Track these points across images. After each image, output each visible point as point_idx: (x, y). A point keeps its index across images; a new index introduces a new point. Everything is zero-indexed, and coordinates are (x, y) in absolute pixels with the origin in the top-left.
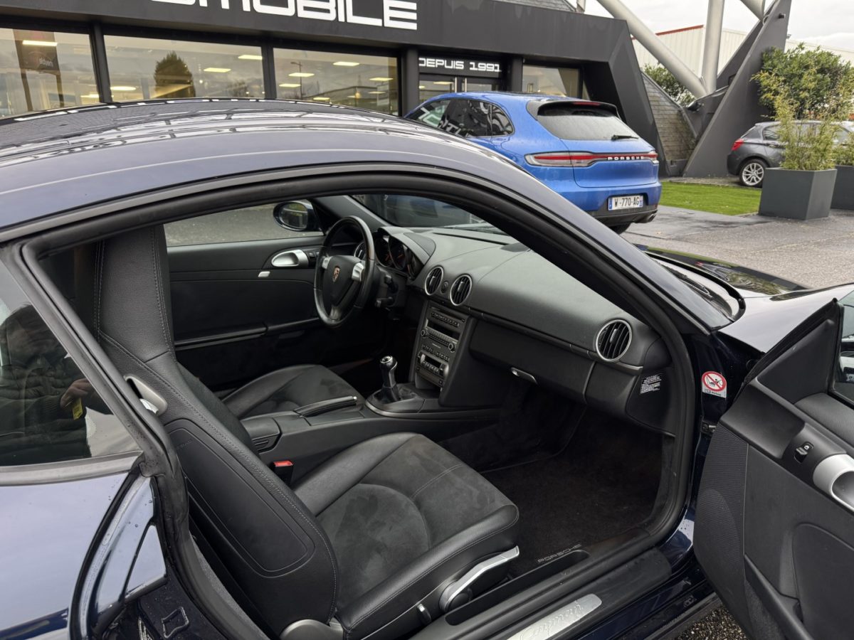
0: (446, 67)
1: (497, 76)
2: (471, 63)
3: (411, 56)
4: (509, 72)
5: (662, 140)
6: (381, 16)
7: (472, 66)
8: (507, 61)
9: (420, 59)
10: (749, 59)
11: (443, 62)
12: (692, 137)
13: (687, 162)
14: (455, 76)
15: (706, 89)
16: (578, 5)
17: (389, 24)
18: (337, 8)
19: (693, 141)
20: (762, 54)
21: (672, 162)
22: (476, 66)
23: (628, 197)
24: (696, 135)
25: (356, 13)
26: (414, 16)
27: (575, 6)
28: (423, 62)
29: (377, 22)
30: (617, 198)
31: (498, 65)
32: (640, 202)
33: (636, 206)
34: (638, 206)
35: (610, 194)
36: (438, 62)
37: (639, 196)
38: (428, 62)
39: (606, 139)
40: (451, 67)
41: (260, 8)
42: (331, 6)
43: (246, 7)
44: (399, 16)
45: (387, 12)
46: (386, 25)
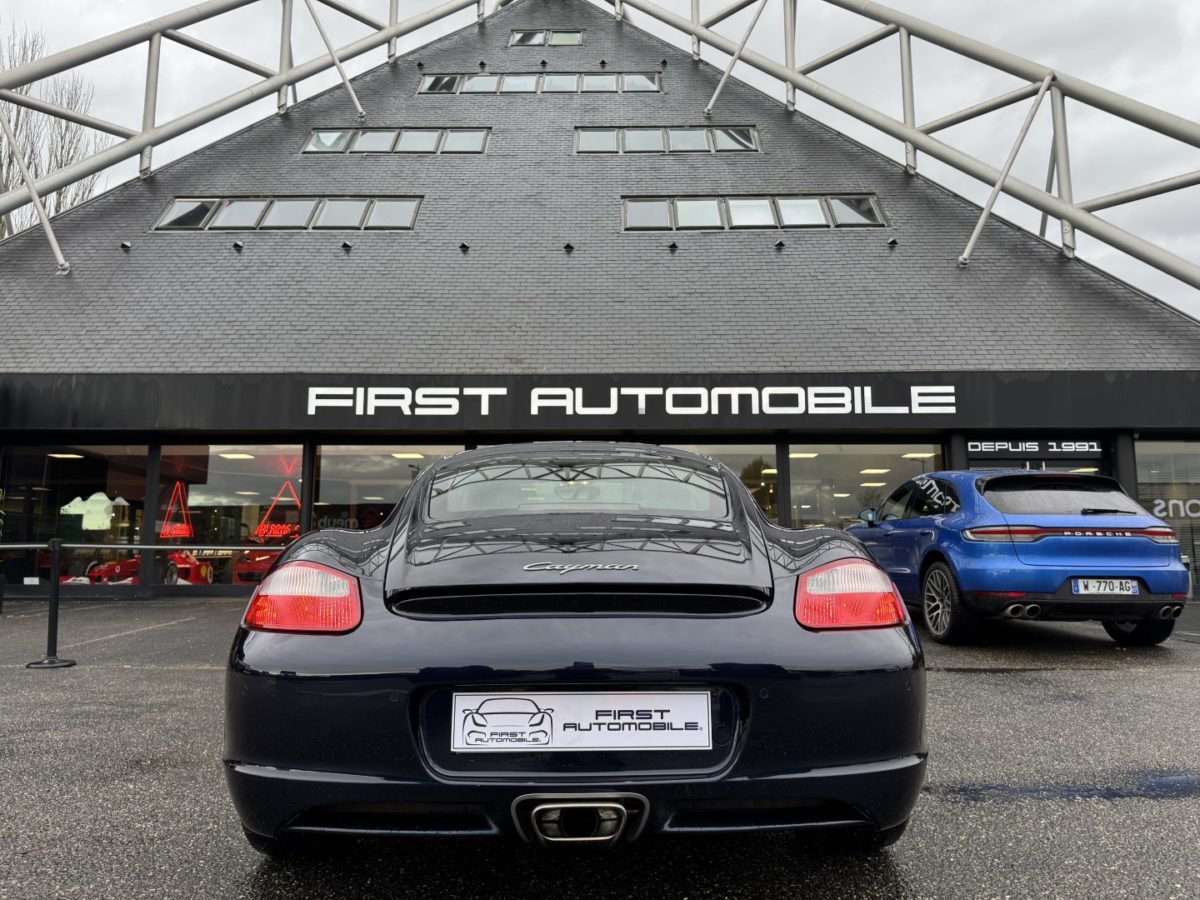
0: (1011, 449)
1: (1099, 457)
2: (1050, 444)
3: (956, 443)
4: (1112, 450)
6: (908, 403)
7: (1052, 447)
8: (1108, 437)
9: (971, 444)
11: (1007, 445)
14: (1026, 460)
17: (916, 410)
18: (853, 402)
22: (1059, 446)
23: (1108, 581)
25: (876, 404)
26: (952, 399)
28: (975, 447)
29: (904, 410)
30: (1085, 581)
31: (1095, 444)
32: (1131, 588)
33: (1125, 592)
34: (1130, 593)
35: (1070, 574)
36: (999, 446)
37: (1129, 581)
38: (985, 447)
39: (1070, 513)
40: (1020, 450)
41: (768, 410)
42: (846, 400)
43: (755, 410)
44: (931, 401)
45: (915, 399)
46: (914, 412)
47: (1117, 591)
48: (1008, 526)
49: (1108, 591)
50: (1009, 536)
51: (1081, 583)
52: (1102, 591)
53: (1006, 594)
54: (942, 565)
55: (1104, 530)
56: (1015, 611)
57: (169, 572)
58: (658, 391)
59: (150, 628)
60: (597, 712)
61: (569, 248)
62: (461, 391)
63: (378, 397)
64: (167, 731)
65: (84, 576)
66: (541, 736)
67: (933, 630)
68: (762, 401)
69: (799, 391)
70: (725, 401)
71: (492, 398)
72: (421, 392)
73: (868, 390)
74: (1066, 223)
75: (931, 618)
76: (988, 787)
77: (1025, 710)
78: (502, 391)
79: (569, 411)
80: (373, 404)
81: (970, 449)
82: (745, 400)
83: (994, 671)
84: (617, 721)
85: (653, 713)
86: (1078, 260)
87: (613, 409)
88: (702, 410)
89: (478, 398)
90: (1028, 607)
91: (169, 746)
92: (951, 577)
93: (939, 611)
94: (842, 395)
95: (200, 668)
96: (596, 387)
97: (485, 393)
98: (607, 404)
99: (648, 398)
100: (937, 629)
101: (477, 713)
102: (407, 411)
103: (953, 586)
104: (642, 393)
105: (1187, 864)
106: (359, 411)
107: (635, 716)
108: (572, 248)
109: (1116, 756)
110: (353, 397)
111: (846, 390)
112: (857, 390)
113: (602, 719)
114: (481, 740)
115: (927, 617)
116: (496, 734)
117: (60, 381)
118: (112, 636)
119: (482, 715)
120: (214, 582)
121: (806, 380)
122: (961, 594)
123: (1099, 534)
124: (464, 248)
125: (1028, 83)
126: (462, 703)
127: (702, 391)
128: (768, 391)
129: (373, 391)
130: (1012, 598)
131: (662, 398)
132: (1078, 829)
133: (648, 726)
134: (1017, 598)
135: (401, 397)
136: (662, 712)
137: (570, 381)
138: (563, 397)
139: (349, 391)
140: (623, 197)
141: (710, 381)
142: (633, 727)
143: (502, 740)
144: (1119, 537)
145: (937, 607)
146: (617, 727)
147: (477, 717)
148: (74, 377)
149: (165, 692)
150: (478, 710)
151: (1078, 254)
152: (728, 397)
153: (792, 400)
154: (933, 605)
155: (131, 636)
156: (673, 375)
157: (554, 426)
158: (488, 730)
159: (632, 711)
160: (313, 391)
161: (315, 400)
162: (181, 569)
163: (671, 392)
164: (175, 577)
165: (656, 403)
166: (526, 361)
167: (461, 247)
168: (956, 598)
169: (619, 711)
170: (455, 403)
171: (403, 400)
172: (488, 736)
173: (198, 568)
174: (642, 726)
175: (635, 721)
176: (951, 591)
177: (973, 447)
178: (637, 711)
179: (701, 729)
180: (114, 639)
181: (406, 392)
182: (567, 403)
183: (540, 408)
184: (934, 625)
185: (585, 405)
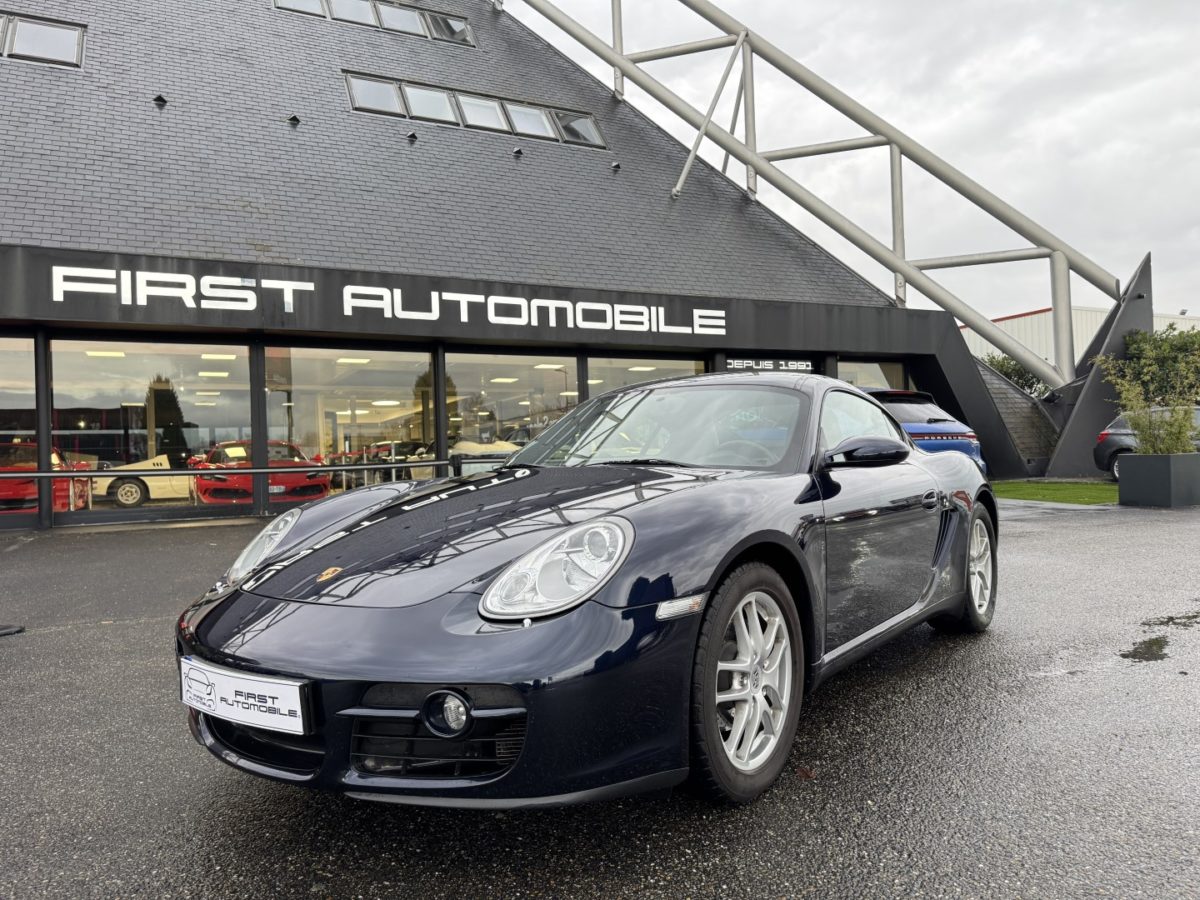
0: (754, 367)
2: (781, 362)
5: (1014, 436)
6: (690, 324)
8: (820, 359)
9: (729, 361)
10: (1109, 343)
11: (751, 363)
12: (1054, 431)
13: (1049, 460)
15: (1064, 378)
16: (897, 297)
17: (698, 331)
18: (650, 320)
19: (1056, 437)
20: (1124, 337)
21: (1029, 461)
22: (787, 365)
24: (1058, 430)
25: (668, 323)
26: (722, 323)
27: (894, 297)
28: (730, 364)
29: (688, 330)
31: (810, 364)
36: (746, 363)
38: (736, 364)
40: (760, 367)
41: (583, 324)
42: (644, 319)
43: (570, 324)
44: (708, 324)
45: (697, 321)
46: (696, 332)
58: (480, 299)
61: (295, 121)
63: (150, 283)
68: (576, 315)
69: (607, 308)
70: (543, 312)
71: (296, 293)
72: (207, 280)
73: (662, 310)
74: (751, 168)
78: (310, 286)
79: (388, 314)
80: (144, 292)
82: (561, 313)
86: (758, 203)
87: (434, 315)
88: (522, 321)
89: (280, 292)
94: (641, 314)
96: (415, 290)
97: (288, 288)
98: (429, 309)
99: (471, 305)
102: (190, 303)
104: (464, 299)
106: (126, 299)
108: (298, 121)
110: (117, 281)
111: (644, 309)
112: (653, 309)
124: (160, 101)
125: (723, 34)
127: (521, 302)
128: (581, 306)
129: (143, 277)
131: (484, 306)
135: (182, 285)
138: (380, 298)
139: (111, 274)
140: (344, 71)
151: (758, 197)
152: (546, 309)
156: (493, 283)
157: (371, 330)
160: (59, 272)
161: (62, 282)
163: (493, 300)
165: (478, 310)
166: (274, 249)
167: (155, 100)
170: (252, 297)
171: (185, 289)
181: (188, 279)
182: (385, 305)
183: (355, 309)
185: (405, 308)
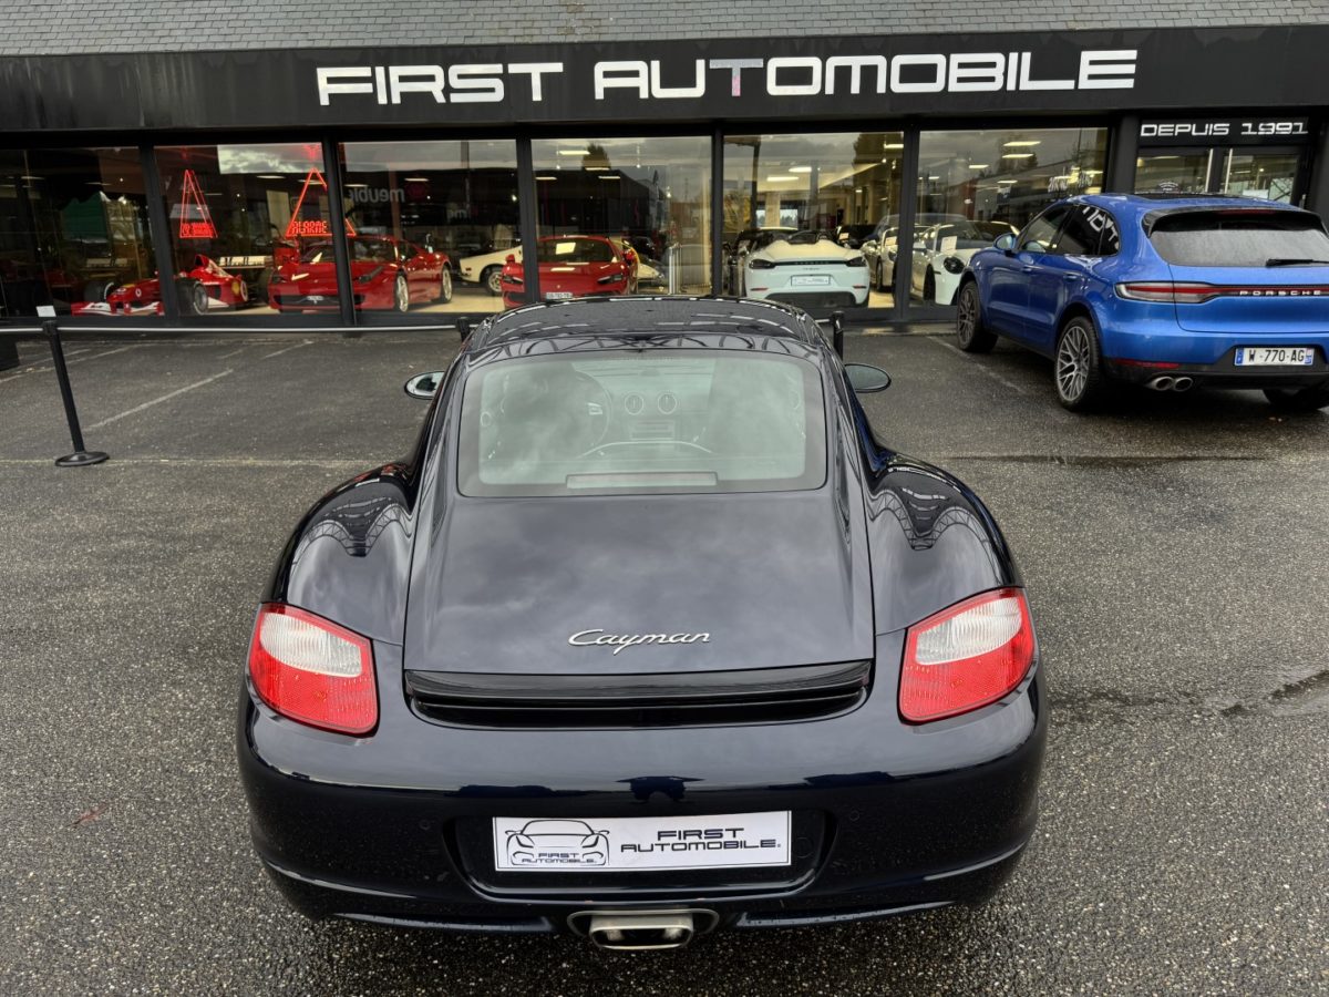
0: (1194, 133)
3: (1126, 127)
4: (1321, 133)
6: (1075, 75)
7: (1246, 129)
9: (1146, 126)
11: (1191, 128)
14: (1210, 147)
17: (1085, 84)
18: (1006, 74)
22: (1255, 128)
23: (1280, 349)
28: (1150, 130)
29: (1068, 85)
30: (1253, 350)
31: (1301, 124)
32: (1306, 357)
33: (1297, 363)
34: (1303, 363)
35: (1236, 343)
36: (1179, 128)
37: (1304, 349)
38: (1162, 130)
39: (1252, 265)
40: (1205, 133)
41: (898, 87)
42: (997, 72)
43: (881, 89)
44: (1107, 72)
45: (1085, 69)
46: (1080, 87)
47: (1288, 362)
48: (1173, 282)
49: (1277, 362)
50: (1172, 295)
51: (1247, 352)
52: (1269, 362)
53: (1154, 365)
54: (1085, 321)
55: (1288, 288)
56: (1161, 384)
57: (197, 294)
58: (757, 63)
59: (184, 390)
60: (659, 833)
62: (505, 69)
63: (403, 79)
64: (214, 586)
65: (103, 301)
66: (596, 857)
67: (1062, 393)
68: (890, 76)
69: (938, 59)
71: (545, 77)
72: (455, 70)
73: (1027, 56)
75: (1063, 380)
76: (1098, 695)
77: (1152, 541)
78: (557, 67)
79: (644, 94)
80: (398, 88)
81: (1143, 134)
82: (869, 73)
83: (1126, 464)
84: (682, 841)
85: (724, 832)
87: (698, 91)
88: (812, 89)
89: (528, 76)
90: (1178, 380)
91: (217, 616)
92: (1093, 339)
93: (1073, 373)
94: (993, 65)
95: (244, 462)
96: (676, 60)
97: (536, 70)
98: (692, 84)
99: (744, 71)
100: (1067, 393)
101: (522, 833)
102: (440, 99)
103: (1094, 349)
104: (736, 65)
105: (1301, 847)
106: (382, 100)
107: (703, 835)
109: (1247, 630)
110: (372, 80)
111: (998, 58)
112: (1014, 56)
113: (664, 840)
114: (529, 860)
115: (1059, 378)
116: (545, 855)
117: (11, 66)
118: (144, 406)
119: (527, 836)
120: (250, 296)
121: (948, 43)
122: (1101, 358)
123: (1282, 293)
126: (503, 826)
127: (813, 62)
128: (900, 60)
129: (395, 71)
130: (1161, 370)
131: (763, 71)
132: (1190, 778)
133: (718, 845)
134: (1166, 369)
135: (431, 78)
136: (734, 831)
137: (642, 50)
138: (635, 74)
139: (365, 72)
141: (824, 46)
142: (701, 846)
143: (553, 861)
144: (1306, 297)
145: (1071, 369)
146: (683, 847)
147: (524, 840)
148: (27, 60)
149: (209, 512)
150: (522, 832)
152: (848, 69)
153: (928, 73)
154: (1068, 365)
155: (163, 404)
156: (778, 39)
157: (626, 116)
158: (536, 851)
159: (700, 832)
160: (323, 74)
161: (328, 84)
162: (207, 286)
163: (775, 63)
164: (204, 299)
168: (1095, 362)
169: (685, 832)
170: (498, 84)
171: (434, 82)
172: (536, 857)
173: (229, 284)
174: (711, 846)
175: (703, 840)
176: (1091, 354)
177: (1147, 130)
178: (706, 832)
179: (779, 846)
180: (146, 410)
181: (436, 70)
182: (640, 83)
183: (607, 90)
184: (1064, 389)
185: (663, 85)
